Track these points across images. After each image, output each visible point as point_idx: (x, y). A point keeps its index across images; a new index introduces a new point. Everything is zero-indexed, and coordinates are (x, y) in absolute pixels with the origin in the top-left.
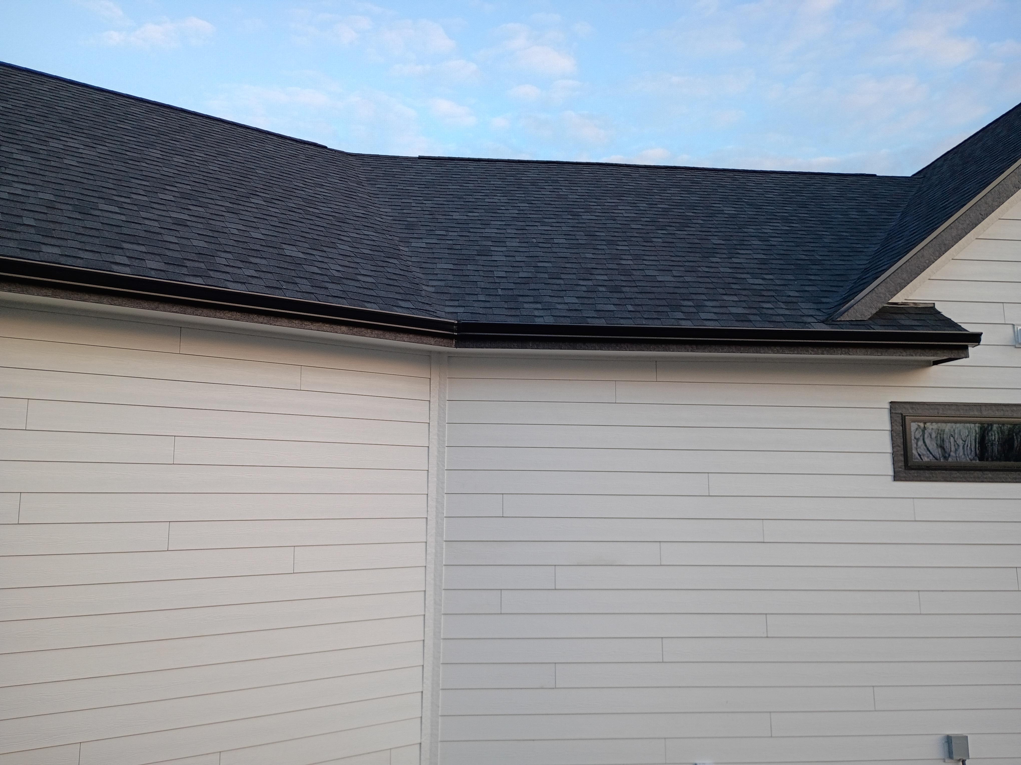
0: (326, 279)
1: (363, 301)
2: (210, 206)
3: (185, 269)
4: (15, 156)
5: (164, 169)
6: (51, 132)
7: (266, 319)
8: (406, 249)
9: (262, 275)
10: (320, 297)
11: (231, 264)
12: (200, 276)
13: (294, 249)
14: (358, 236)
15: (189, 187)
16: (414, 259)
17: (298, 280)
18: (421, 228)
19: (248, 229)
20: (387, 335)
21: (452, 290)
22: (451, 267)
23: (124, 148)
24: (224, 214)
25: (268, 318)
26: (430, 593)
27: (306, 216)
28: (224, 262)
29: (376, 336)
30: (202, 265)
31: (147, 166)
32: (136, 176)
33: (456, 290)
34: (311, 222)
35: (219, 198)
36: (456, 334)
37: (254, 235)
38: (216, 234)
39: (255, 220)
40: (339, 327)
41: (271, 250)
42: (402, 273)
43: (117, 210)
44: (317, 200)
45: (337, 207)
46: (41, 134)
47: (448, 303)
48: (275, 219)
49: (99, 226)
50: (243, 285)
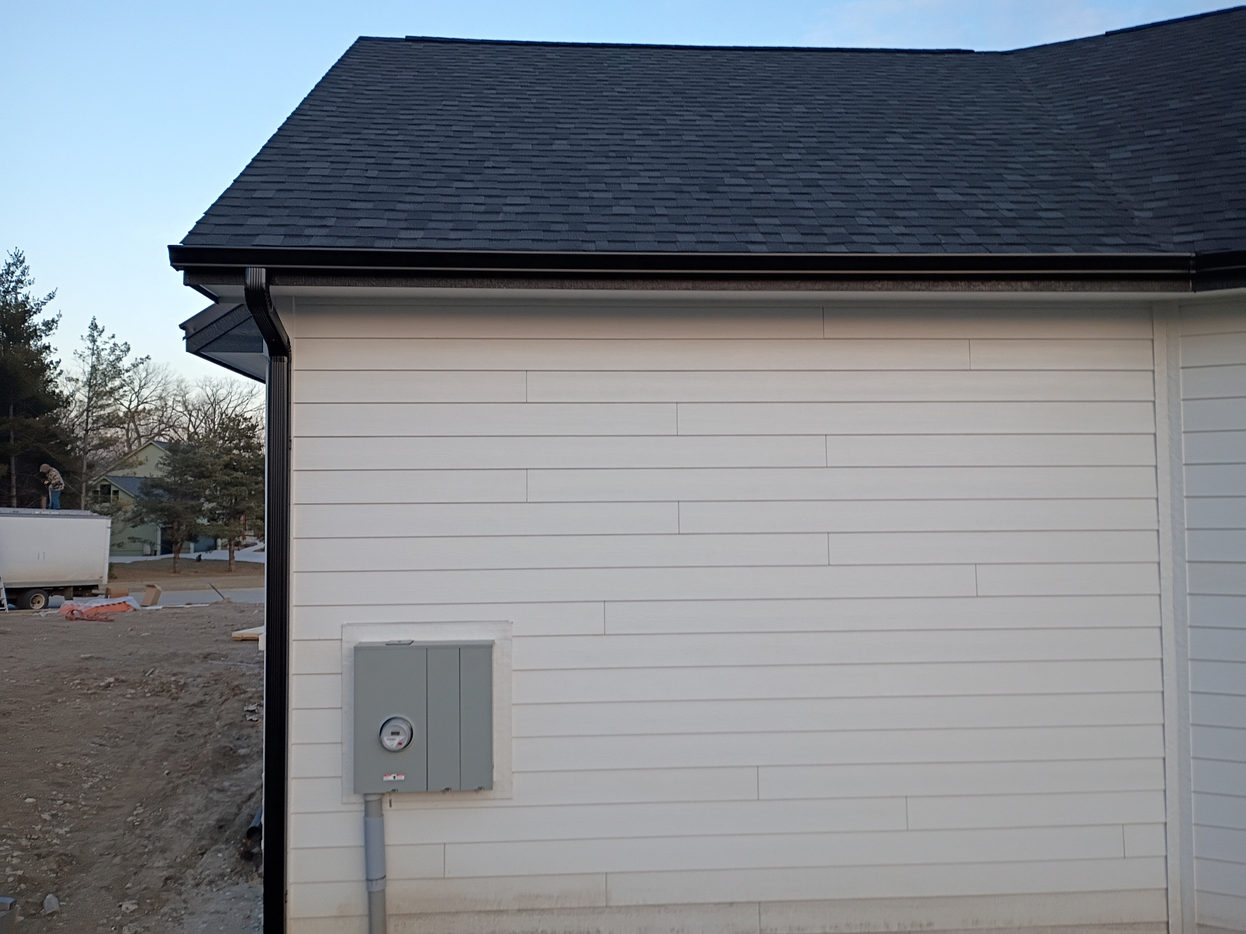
0: (996, 223)
1: (1050, 244)
2: (840, 157)
3: (825, 238)
4: (637, 143)
5: (785, 124)
6: (666, 108)
7: (925, 284)
8: (1103, 165)
9: (914, 230)
10: (990, 247)
11: (875, 223)
12: (843, 243)
13: (948, 191)
14: (1032, 159)
15: (815, 140)
16: (1115, 177)
17: (959, 230)
18: (1122, 131)
19: (889, 176)
20: (1088, 285)
21: (1180, 211)
22: (1176, 177)
23: (740, 109)
24: (858, 163)
25: (926, 284)
26: (1169, 629)
27: (958, 147)
28: (866, 221)
29: (1071, 289)
30: (843, 230)
31: (766, 124)
32: (757, 139)
33: (1188, 210)
34: (966, 153)
35: (849, 145)
36: (1194, 272)
37: (897, 182)
38: (852, 190)
39: (896, 164)
40: (1019, 283)
41: (921, 197)
42: (1101, 198)
43: (743, 182)
44: (969, 122)
45: (997, 127)
46: (658, 113)
47: (1175, 230)
48: (921, 158)
49: (729, 203)
50: (893, 247)
